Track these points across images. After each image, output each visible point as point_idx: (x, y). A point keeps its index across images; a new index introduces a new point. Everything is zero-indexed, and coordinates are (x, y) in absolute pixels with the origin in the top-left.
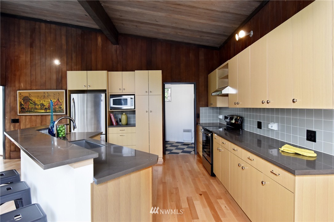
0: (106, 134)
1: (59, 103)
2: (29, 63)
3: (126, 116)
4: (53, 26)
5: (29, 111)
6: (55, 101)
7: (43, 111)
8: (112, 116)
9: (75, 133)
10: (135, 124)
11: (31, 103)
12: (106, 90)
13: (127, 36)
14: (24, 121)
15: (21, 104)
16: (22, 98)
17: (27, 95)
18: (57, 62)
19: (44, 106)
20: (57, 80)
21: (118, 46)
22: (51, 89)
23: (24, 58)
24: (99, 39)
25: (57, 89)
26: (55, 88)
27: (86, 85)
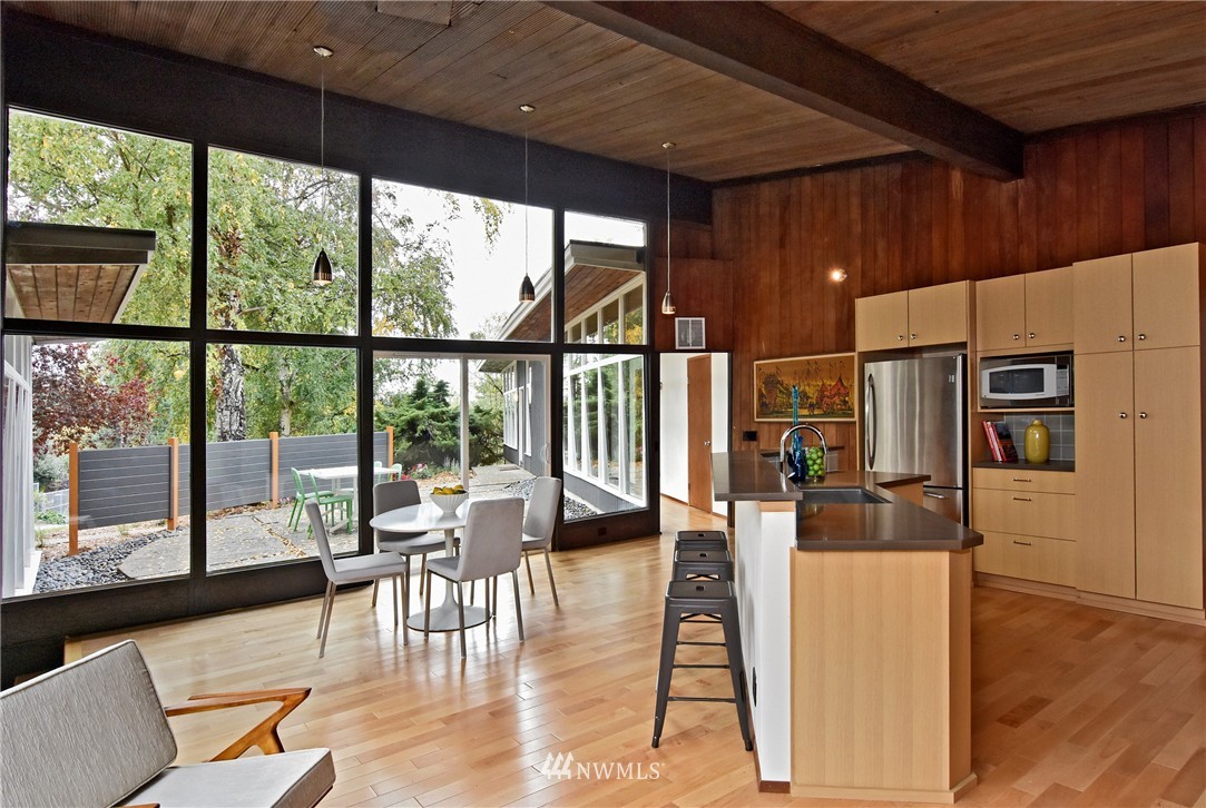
0: (965, 488)
1: (842, 389)
2: (778, 288)
3: (1043, 430)
4: (830, 177)
5: (777, 412)
6: (833, 384)
7: (805, 412)
8: (991, 429)
9: (875, 473)
10: (1074, 462)
11: (781, 391)
12: (966, 343)
13: (1052, 137)
14: (766, 437)
15: (761, 396)
16: (763, 377)
17: (773, 371)
18: (837, 275)
19: (808, 398)
20: (839, 323)
21: (1021, 182)
22: (824, 353)
23: (768, 278)
24: (957, 177)
25: (838, 352)
26: (833, 347)
27: (904, 333)
